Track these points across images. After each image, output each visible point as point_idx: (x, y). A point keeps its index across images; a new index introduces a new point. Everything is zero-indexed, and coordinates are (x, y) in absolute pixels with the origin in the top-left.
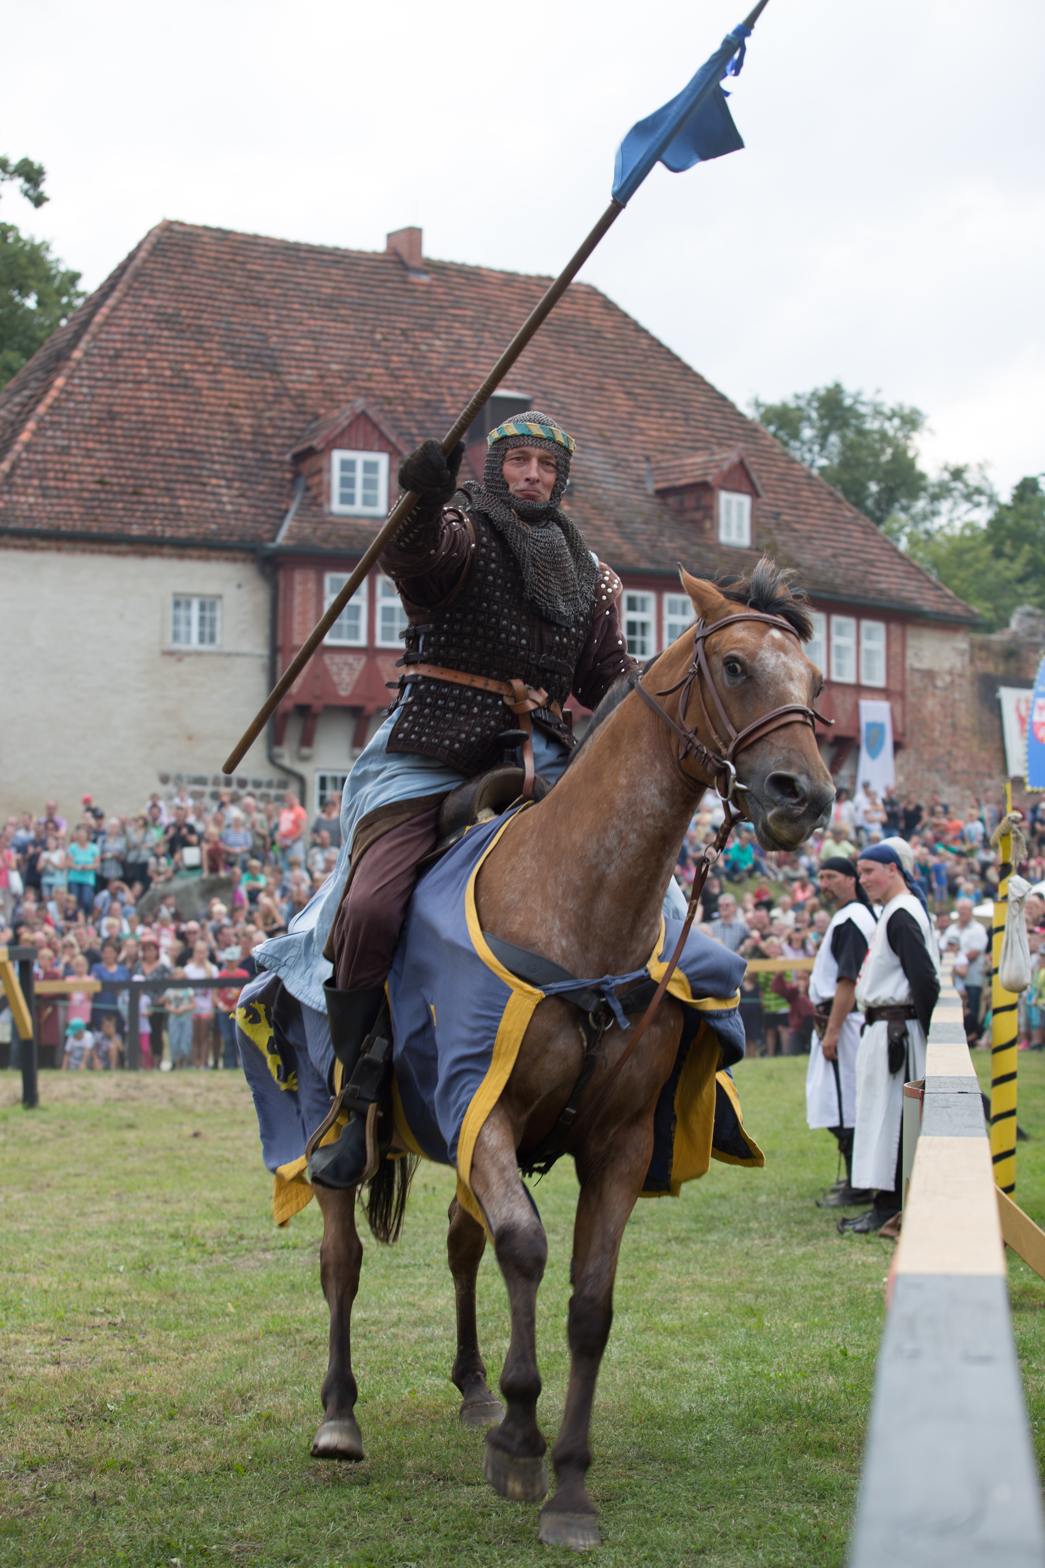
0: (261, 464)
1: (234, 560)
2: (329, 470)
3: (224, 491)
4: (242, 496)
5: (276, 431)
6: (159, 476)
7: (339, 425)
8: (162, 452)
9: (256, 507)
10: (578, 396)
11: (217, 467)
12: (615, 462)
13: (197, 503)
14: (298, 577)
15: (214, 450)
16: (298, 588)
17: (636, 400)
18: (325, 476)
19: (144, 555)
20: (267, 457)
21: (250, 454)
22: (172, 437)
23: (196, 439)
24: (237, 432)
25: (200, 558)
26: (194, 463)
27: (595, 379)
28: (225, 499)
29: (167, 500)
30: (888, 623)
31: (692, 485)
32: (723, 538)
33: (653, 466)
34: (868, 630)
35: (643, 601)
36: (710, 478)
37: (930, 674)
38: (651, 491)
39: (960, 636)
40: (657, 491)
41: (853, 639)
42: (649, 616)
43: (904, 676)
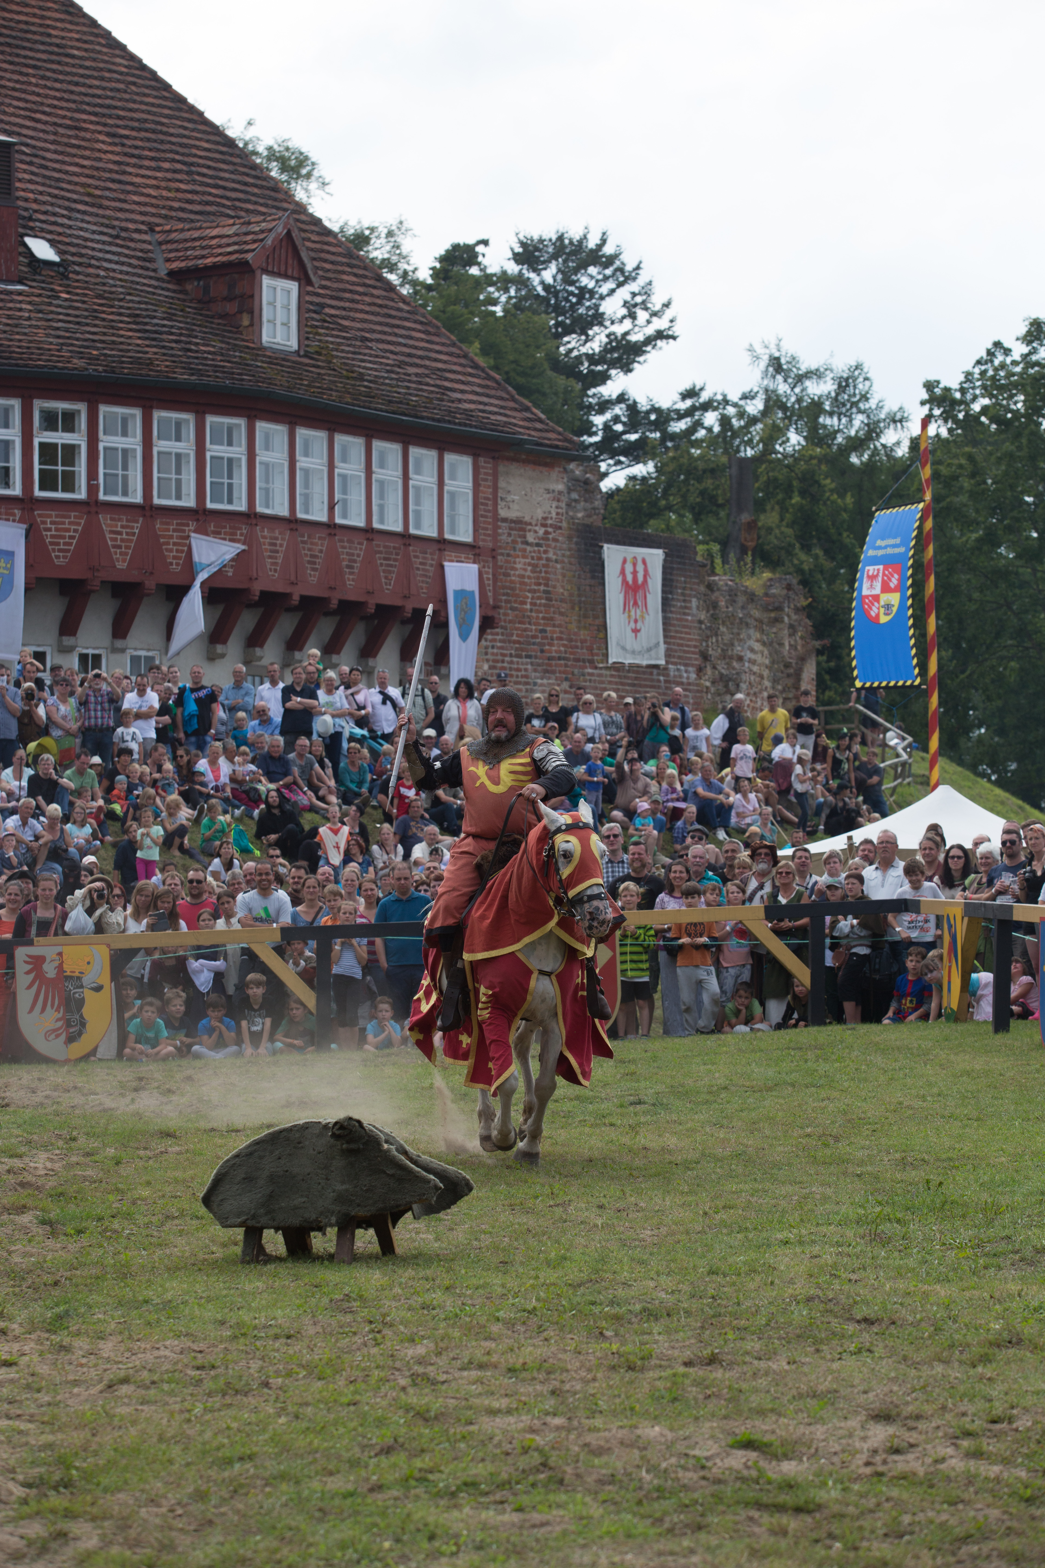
10: (52, 137)
12: (114, 232)
17: (123, 145)
27: (69, 114)
30: (475, 456)
31: (224, 265)
32: (266, 338)
33: (161, 237)
34: (453, 466)
35: (178, 424)
36: (249, 256)
37: (519, 525)
38: (163, 273)
39: (555, 473)
40: (171, 273)
41: (435, 479)
42: (186, 447)
43: (496, 528)
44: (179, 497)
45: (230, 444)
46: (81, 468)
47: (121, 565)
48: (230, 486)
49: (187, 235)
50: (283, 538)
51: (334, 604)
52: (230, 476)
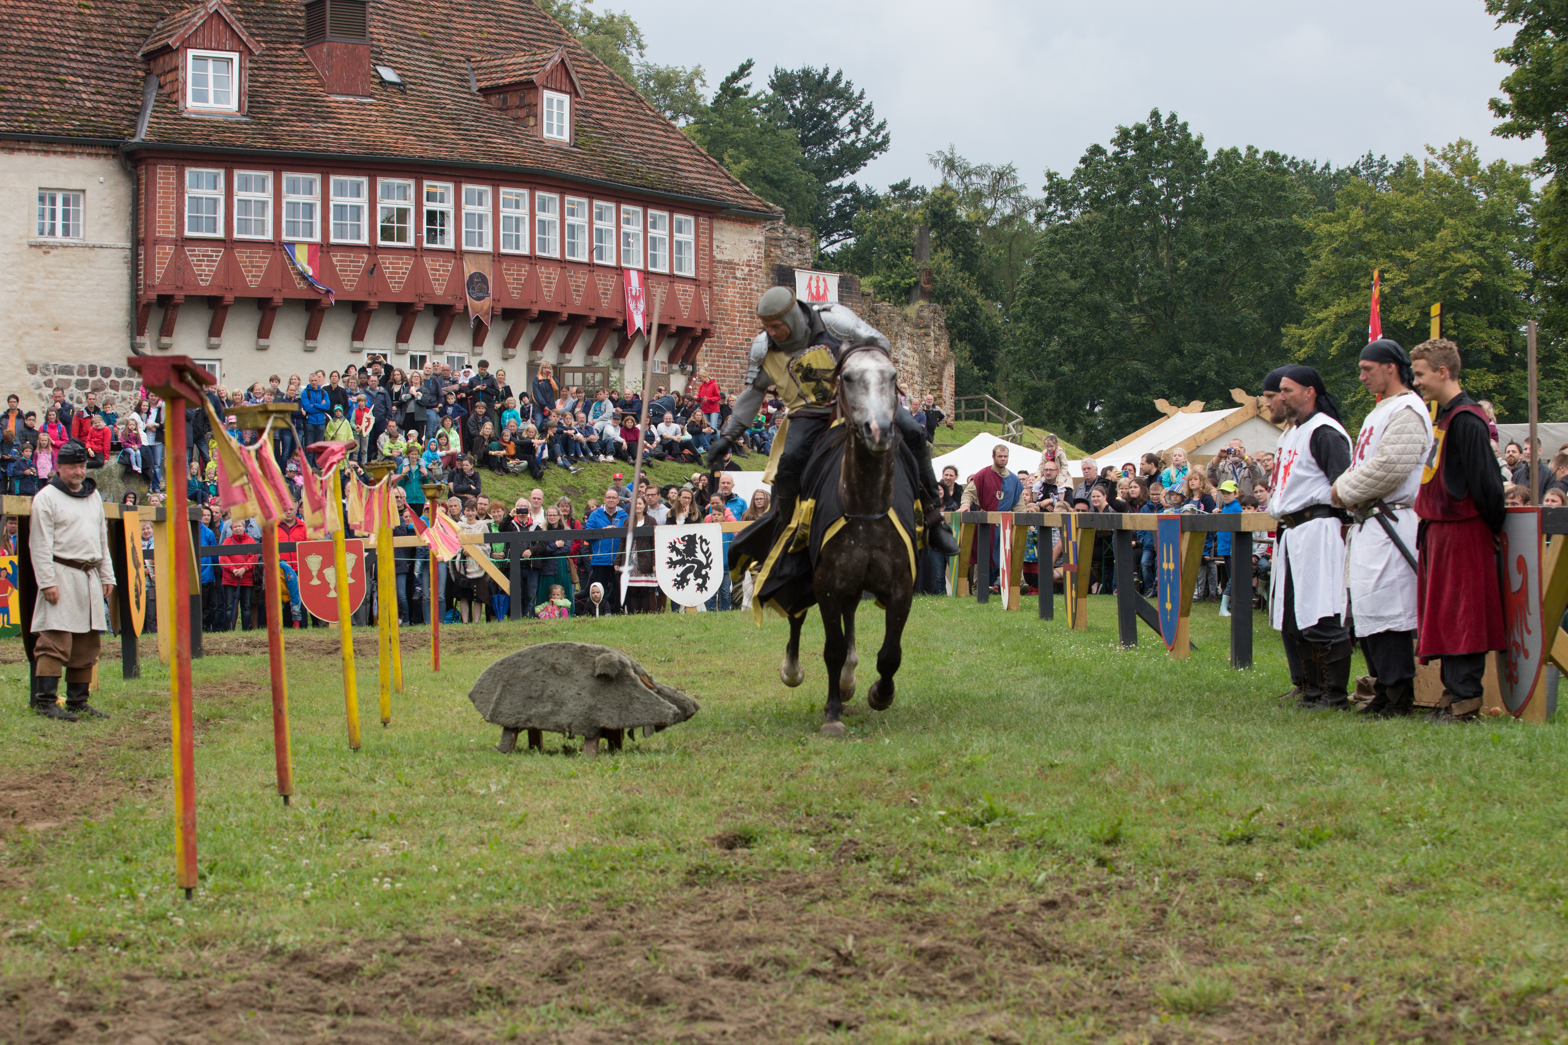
0: (114, 62)
1: (97, 155)
2: (185, 68)
3: (81, 88)
4: (100, 93)
5: (125, 31)
6: (20, 74)
7: (194, 24)
8: (21, 50)
9: (114, 104)
11: (74, 65)
12: (441, 62)
13: (58, 100)
14: (160, 171)
15: (69, 48)
16: (160, 182)
18: (181, 73)
19: (12, 150)
20: (119, 55)
21: (103, 53)
22: (29, 35)
23: (52, 38)
24: (89, 31)
25: (64, 153)
26: (53, 61)
28: (84, 96)
29: (29, 97)
30: (697, 216)
31: (517, 84)
32: (546, 135)
33: (474, 65)
34: (680, 223)
35: (480, 194)
36: (534, 77)
37: (731, 266)
38: (474, 90)
39: (756, 229)
40: (480, 90)
41: (667, 232)
42: (486, 209)
43: (711, 267)
44: (481, 245)
45: (517, 207)
46: (411, 225)
47: (439, 292)
48: (517, 237)
49: (492, 63)
50: (555, 273)
51: (593, 320)
52: (517, 230)
